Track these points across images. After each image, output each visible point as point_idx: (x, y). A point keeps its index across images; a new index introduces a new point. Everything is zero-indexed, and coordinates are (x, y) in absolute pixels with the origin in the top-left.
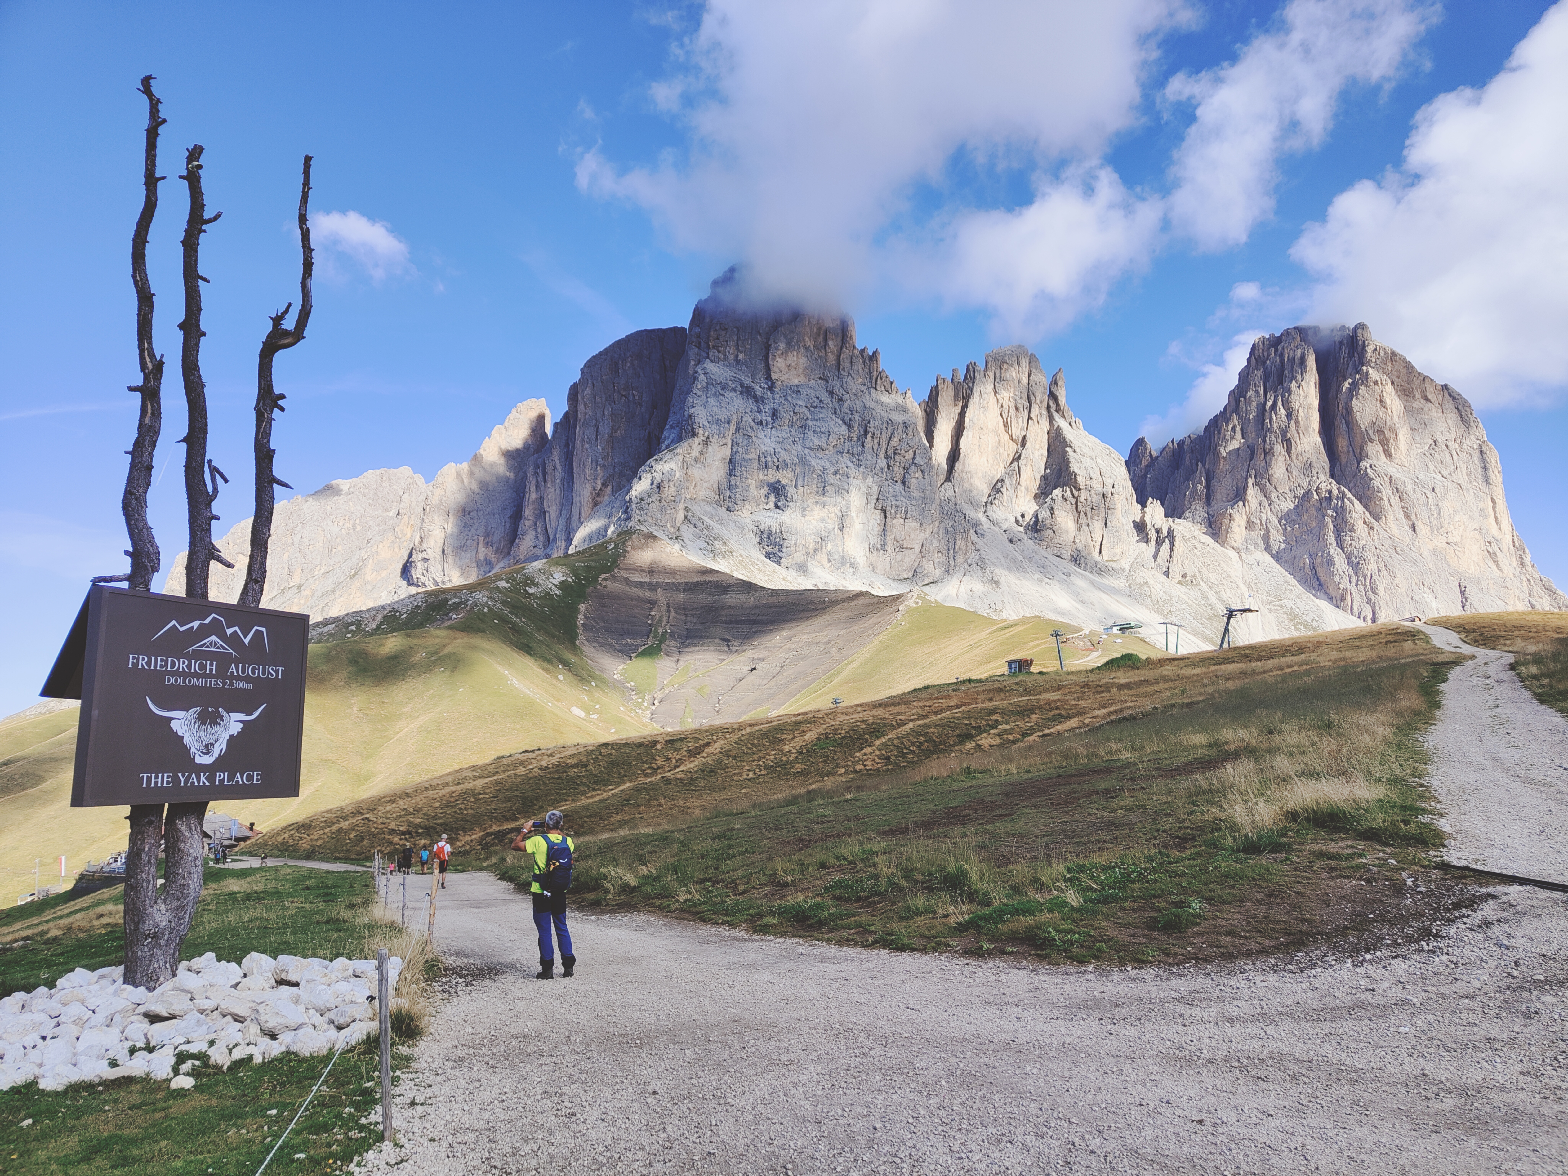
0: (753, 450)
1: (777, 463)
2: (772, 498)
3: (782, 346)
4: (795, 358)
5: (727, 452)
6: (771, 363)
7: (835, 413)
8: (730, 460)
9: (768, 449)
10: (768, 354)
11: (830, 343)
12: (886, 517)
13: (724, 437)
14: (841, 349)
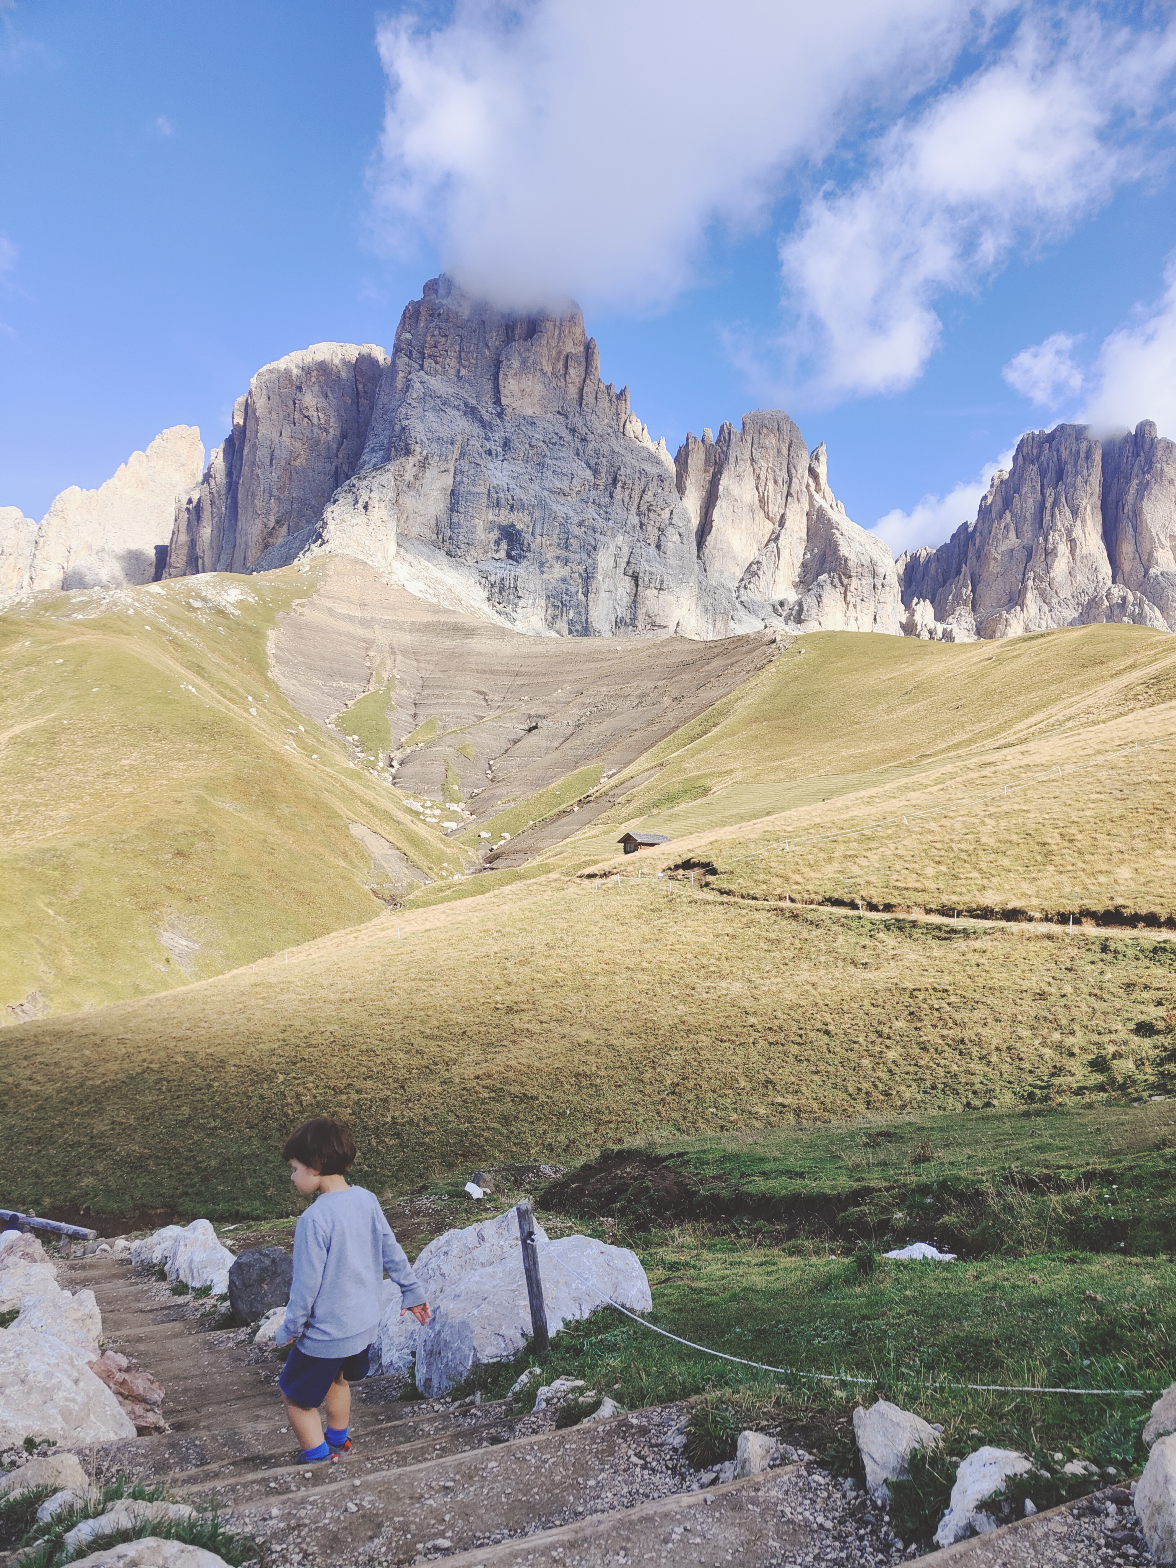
0: (481, 482)
1: (511, 502)
2: (504, 545)
3: (516, 364)
4: (530, 383)
5: (448, 481)
6: (501, 383)
7: (578, 454)
8: (452, 491)
9: (500, 483)
10: (498, 373)
11: (571, 371)
12: (637, 586)
13: (446, 460)
14: (584, 381)
